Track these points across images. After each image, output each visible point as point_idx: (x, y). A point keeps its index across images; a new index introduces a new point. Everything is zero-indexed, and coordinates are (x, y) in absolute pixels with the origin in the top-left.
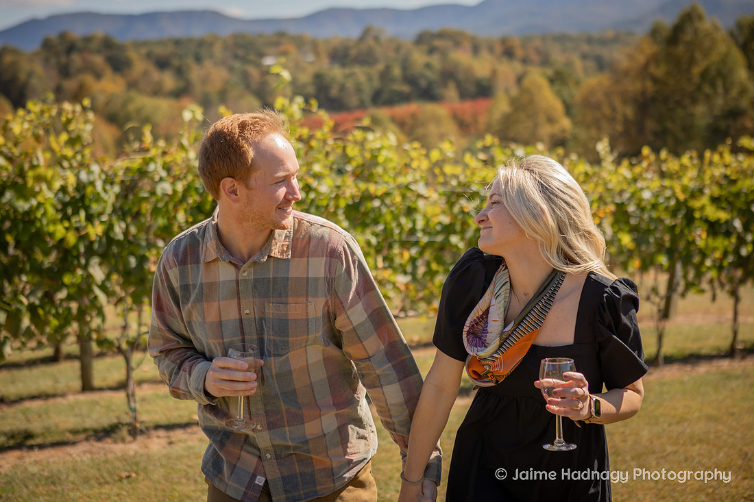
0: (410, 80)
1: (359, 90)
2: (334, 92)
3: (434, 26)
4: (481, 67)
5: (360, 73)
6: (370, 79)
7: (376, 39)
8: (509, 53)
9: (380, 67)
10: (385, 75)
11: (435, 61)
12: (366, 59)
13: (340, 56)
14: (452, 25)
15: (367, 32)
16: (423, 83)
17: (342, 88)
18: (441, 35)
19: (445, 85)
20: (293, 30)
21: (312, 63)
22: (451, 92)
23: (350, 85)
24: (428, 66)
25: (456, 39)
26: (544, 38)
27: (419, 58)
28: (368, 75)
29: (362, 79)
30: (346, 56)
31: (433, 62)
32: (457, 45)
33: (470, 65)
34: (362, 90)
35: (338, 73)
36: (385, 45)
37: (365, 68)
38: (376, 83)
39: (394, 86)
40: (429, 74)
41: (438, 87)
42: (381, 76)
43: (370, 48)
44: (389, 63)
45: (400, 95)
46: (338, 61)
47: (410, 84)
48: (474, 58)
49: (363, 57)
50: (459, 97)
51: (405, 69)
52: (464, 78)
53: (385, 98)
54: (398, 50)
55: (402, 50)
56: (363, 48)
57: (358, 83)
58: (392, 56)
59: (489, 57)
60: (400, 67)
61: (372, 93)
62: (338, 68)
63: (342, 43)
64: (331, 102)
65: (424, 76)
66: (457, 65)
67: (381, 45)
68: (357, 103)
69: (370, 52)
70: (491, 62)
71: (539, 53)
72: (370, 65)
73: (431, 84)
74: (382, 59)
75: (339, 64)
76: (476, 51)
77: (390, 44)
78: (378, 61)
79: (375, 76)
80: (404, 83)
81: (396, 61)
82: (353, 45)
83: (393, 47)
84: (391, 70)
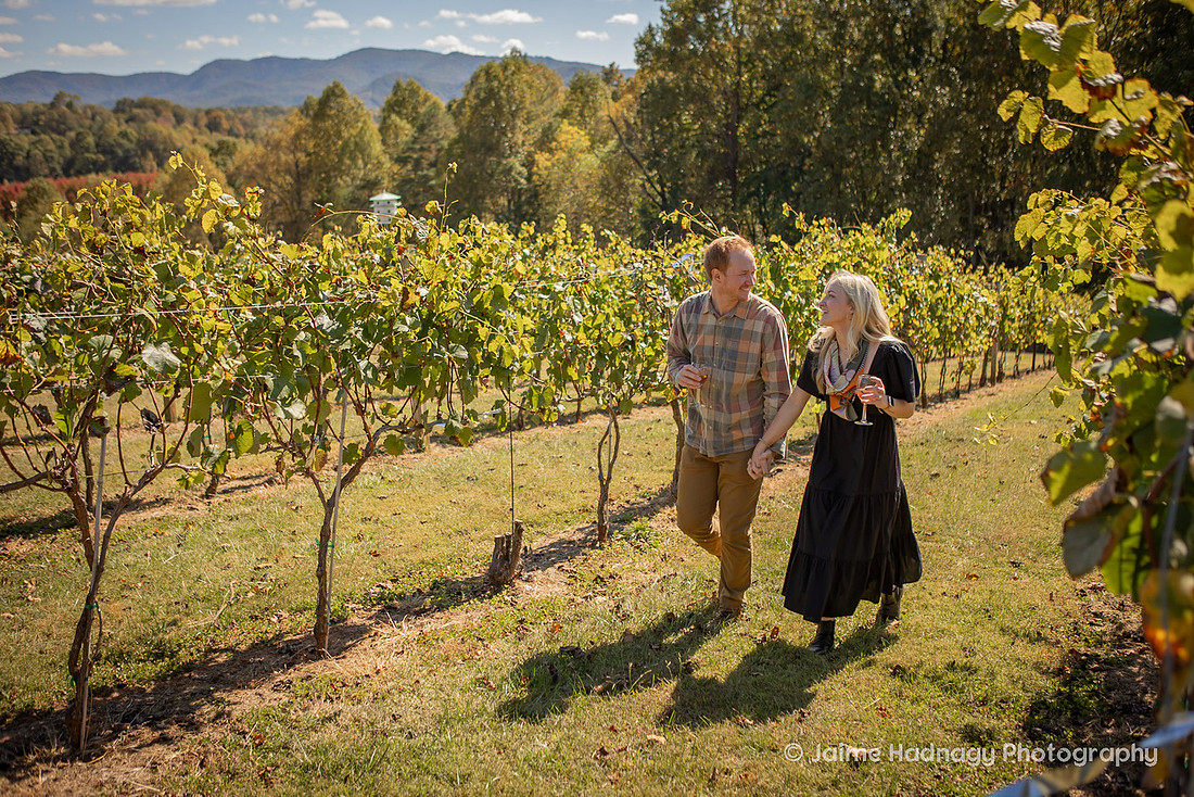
0: (101, 148)
1: (48, 159)
2: (20, 160)
3: (135, 95)
4: (180, 137)
5: (49, 141)
6: (61, 147)
7: (70, 105)
8: (213, 126)
9: (72, 134)
10: (76, 144)
11: (132, 131)
12: (58, 127)
13: (28, 122)
14: (155, 95)
15: (58, 97)
16: (120, 152)
17: (28, 156)
18: (141, 104)
19: (144, 154)
22: (150, 162)
23: (37, 153)
24: (124, 135)
25: (156, 109)
26: (255, 110)
27: (115, 127)
28: (59, 144)
29: (52, 146)
30: (36, 123)
31: (129, 130)
32: (158, 113)
33: (170, 135)
34: (52, 158)
35: (25, 140)
36: (80, 111)
37: (54, 136)
38: (68, 152)
39: (87, 155)
40: (124, 142)
41: (136, 155)
42: (72, 145)
43: (62, 116)
44: (82, 130)
45: (95, 163)
46: (27, 128)
47: (104, 152)
48: (174, 127)
49: (54, 124)
50: (158, 165)
51: (100, 138)
52: (161, 147)
53: (78, 166)
54: (93, 119)
55: (98, 118)
56: (55, 114)
57: (46, 150)
58: (87, 122)
59: (190, 127)
60: (94, 134)
61: (62, 161)
62: (26, 135)
63: (36, 107)
64: (17, 169)
65: (120, 145)
66: (155, 134)
67: (75, 112)
68: (47, 171)
69: (62, 120)
70: (191, 132)
71: (245, 124)
72: (62, 133)
73: (128, 151)
74: (76, 126)
75: (27, 131)
76: (179, 120)
77: (85, 112)
78: (70, 129)
79: (66, 144)
80: (98, 152)
81: (90, 128)
82: (45, 109)
83: (89, 113)
84: (85, 138)
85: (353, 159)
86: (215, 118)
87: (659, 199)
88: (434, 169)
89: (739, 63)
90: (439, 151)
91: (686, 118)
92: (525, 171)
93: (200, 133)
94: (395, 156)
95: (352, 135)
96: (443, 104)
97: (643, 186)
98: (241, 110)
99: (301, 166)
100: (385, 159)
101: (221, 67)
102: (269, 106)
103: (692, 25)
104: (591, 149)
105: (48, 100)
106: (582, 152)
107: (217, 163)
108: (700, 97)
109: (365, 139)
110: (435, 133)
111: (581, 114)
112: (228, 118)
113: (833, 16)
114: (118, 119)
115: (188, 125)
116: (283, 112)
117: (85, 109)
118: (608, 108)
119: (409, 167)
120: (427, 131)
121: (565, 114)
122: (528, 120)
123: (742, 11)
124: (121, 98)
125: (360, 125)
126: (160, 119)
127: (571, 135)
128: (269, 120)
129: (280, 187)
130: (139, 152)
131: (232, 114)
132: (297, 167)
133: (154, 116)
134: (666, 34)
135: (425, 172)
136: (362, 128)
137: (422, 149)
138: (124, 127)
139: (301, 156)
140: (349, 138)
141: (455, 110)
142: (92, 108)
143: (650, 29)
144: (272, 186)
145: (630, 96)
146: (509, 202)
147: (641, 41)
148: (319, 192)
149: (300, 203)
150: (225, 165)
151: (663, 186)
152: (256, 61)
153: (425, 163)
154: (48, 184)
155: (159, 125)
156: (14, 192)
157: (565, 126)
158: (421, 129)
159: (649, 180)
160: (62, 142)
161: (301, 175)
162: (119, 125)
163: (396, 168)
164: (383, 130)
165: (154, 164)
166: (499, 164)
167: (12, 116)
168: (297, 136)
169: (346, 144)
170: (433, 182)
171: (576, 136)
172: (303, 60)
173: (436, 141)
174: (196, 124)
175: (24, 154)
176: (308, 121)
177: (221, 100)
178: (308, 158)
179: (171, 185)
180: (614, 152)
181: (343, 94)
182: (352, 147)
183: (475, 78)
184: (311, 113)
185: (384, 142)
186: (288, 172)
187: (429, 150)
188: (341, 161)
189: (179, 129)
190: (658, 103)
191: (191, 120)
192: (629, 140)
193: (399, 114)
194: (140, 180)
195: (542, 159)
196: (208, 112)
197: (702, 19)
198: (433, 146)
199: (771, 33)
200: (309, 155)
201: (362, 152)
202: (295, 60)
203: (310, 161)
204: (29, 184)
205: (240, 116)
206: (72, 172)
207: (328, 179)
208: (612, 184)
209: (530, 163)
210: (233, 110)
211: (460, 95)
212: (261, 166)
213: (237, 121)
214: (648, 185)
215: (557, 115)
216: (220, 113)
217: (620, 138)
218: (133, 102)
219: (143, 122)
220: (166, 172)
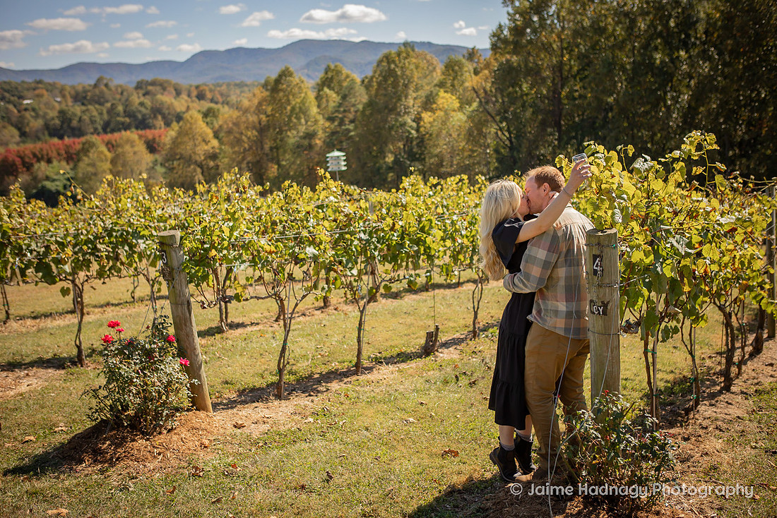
0: (128, 113)
1: (93, 122)
2: (75, 123)
3: (149, 77)
4: (179, 105)
5: (93, 110)
6: (101, 114)
7: (106, 85)
8: (201, 97)
9: (108, 105)
10: (111, 111)
11: (147, 101)
12: (99, 100)
13: (81, 97)
14: (162, 77)
15: (99, 80)
16: (140, 116)
17: (80, 120)
18: (153, 83)
19: (155, 117)
20: (47, 80)
21: (59, 102)
22: (160, 122)
23: (86, 117)
24: (142, 104)
25: (163, 86)
26: (228, 85)
27: (136, 99)
28: (100, 111)
29: (95, 113)
30: (85, 98)
31: (145, 101)
32: (164, 89)
33: (172, 103)
34: (96, 121)
35: (78, 109)
36: (113, 89)
37: (97, 106)
38: (106, 117)
39: (118, 119)
40: (143, 109)
41: (150, 118)
42: (109, 112)
43: (102, 92)
44: (114, 102)
45: (123, 124)
46: (79, 101)
47: (129, 116)
48: (175, 98)
49: (96, 98)
50: (165, 124)
51: (127, 106)
52: (167, 112)
53: (112, 125)
54: (122, 93)
55: (125, 93)
56: (97, 91)
57: (92, 116)
58: (118, 96)
59: (186, 98)
60: (123, 104)
61: (102, 123)
62: (78, 106)
63: (84, 87)
64: (73, 129)
65: (140, 112)
66: (162, 103)
67: (110, 90)
68: (92, 130)
69: (102, 95)
70: (186, 101)
71: (222, 95)
72: (101, 104)
73: (144, 115)
74: (111, 99)
75: (79, 103)
76: (178, 93)
77: (117, 89)
78: (107, 101)
79: (105, 112)
80: (126, 116)
81: (120, 100)
82: (91, 88)
83: (120, 90)
84: (116, 107)
85: (298, 119)
86: (202, 91)
87: (507, 143)
88: (353, 124)
89: (562, 49)
90: (356, 112)
91: (525, 87)
92: (414, 125)
93: (192, 101)
94: (326, 116)
95: (297, 103)
96: (358, 80)
97: (497, 133)
98: (219, 85)
99: (263, 124)
100: (320, 118)
101: (205, 56)
102: (238, 82)
103: (528, 23)
104: (461, 108)
105: (92, 82)
106: (454, 111)
107: (207, 123)
108: (534, 72)
109: (306, 105)
110: (353, 100)
111: (453, 85)
112: (211, 91)
113: (626, 15)
114: (138, 93)
115: (184, 96)
116: (246, 85)
117: (117, 87)
118: (471, 81)
119: (336, 123)
120: (348, 99)
121: (441, 85)
122: (417, 90)
123: (563, 13)
124: (139, 79)
125: (303, 95)
126: (166, 93)
127: (447, 100)
128: (238, 91)
129: (249, 138)
130: (152, 116)
131: (213, 88)
132: (260, 124)
133: (162, 91)
134: (510, 29)
135: (347, 127)
136: (304, 98)
137: (345, 111)
138: (142, 99)
139: (263, 117)
140: (295, 105)
141: (367, 84)
142: (121, 86)
143: (500, 26)
144: (244, 137)
145: (486, 72)
146: (404, 145)
147: (494, 35)
148: (275, 140)
149: (262, 148)
150: (212, 124)
151: (510, 133)
152: (229, 51)
153: (347, 121)
154: (94, 139)
155: (164, 96)
156: (72, 145)
157: (442, 93)
158: (344, 97)
159: (501, 129)
160: (102, 110)
161: (262, 130)
162: (139, 98)
163: (327, 124)
164: (318, 98)
165: (162, 123)
166: (397, 120)
167: (69, 93)
168: (260, 104)
169: (293, 109)
170: (352, 133)
171: (450, 100)
172: (260, 49)
173: (354, 105)
174: (189, 96)
175: (77, 119)
176: (268, 93)
177: (205, 79)
178: (268, 119)
179: (177, 138)
180: (477, 111)
181: (291, 75)
182: (298, 110)
183: (380, 62)
184: (269, 88)
185: (319, 106)
186: (254, 128)
187: (349, 111)
188: (290, 119)
189: (178, 99)
190: (507, 77)
191: (186, 93)
192: (487, 103)
193: (329, 87)
194: (154, 135)
195: (427, 116)
196: (197, 87)
197: (535, 19)
198: (352, 109)
199: (583, 28)
200: (268, 116)
201: (304, 113)
202: (255, 49)
203: (268, 121)
204: (83, 139)
205: (218, 89)
206: (108, 130)
207: (281, 132)
208: (475, 133)
209: (418, 119)
210: (214, 85)
211: (370, 74)
212: (236, 124)
213: (216, 92)
214: (499, 133)
215: (436, 85)
216: (205, 87)
217: (481, 102)
218: (147, 81)
219: (155, 95)
220: (173, 130)
